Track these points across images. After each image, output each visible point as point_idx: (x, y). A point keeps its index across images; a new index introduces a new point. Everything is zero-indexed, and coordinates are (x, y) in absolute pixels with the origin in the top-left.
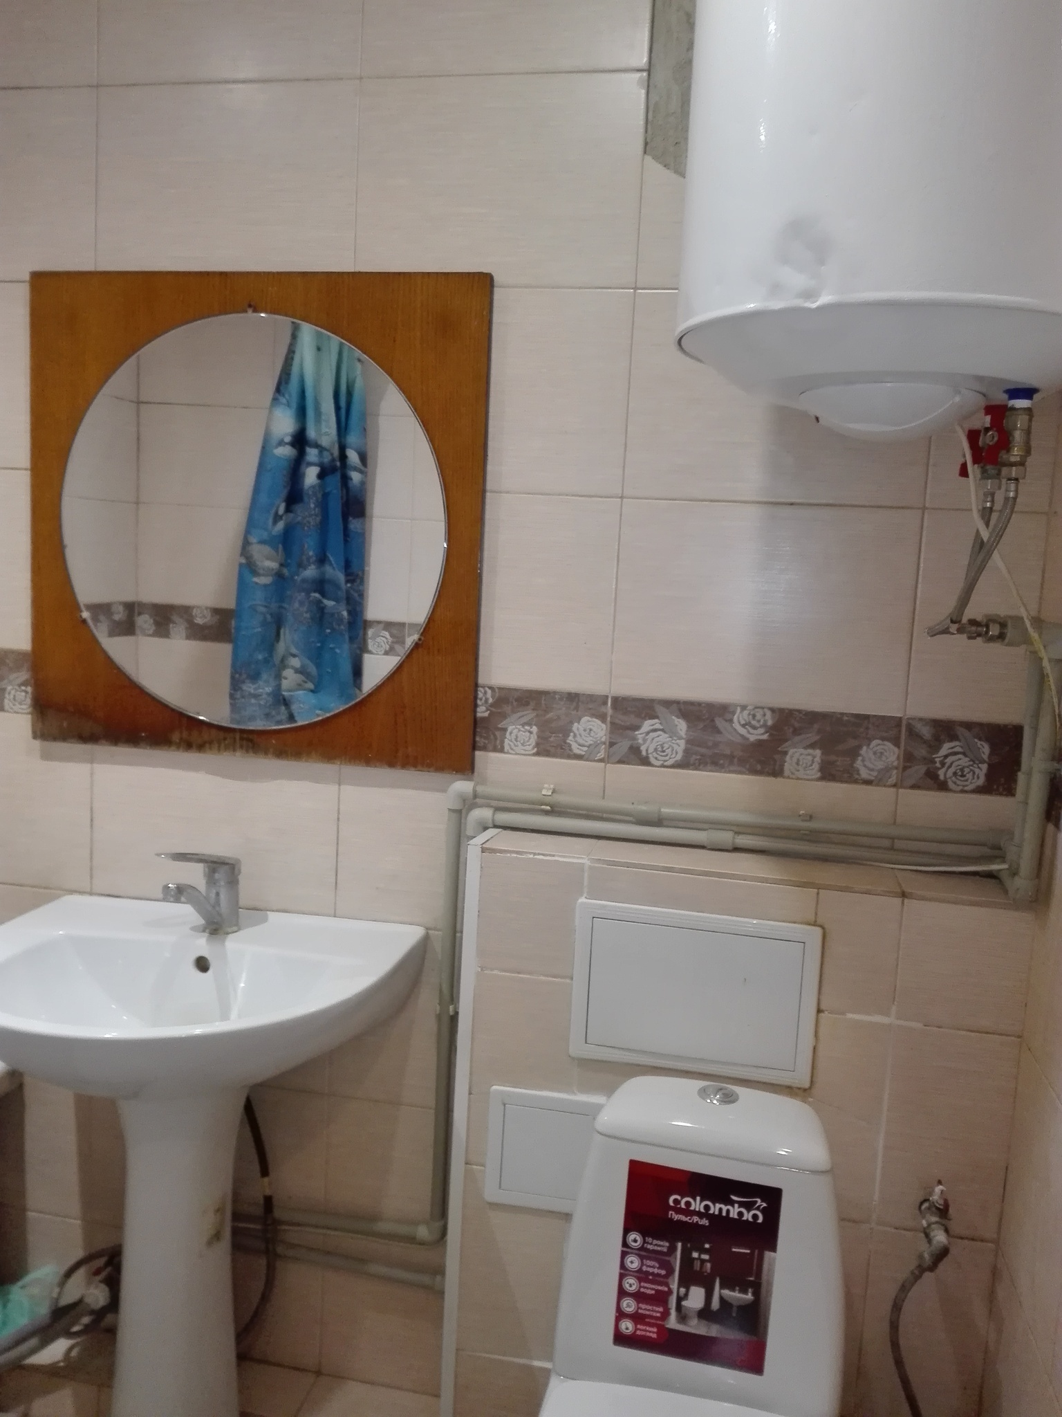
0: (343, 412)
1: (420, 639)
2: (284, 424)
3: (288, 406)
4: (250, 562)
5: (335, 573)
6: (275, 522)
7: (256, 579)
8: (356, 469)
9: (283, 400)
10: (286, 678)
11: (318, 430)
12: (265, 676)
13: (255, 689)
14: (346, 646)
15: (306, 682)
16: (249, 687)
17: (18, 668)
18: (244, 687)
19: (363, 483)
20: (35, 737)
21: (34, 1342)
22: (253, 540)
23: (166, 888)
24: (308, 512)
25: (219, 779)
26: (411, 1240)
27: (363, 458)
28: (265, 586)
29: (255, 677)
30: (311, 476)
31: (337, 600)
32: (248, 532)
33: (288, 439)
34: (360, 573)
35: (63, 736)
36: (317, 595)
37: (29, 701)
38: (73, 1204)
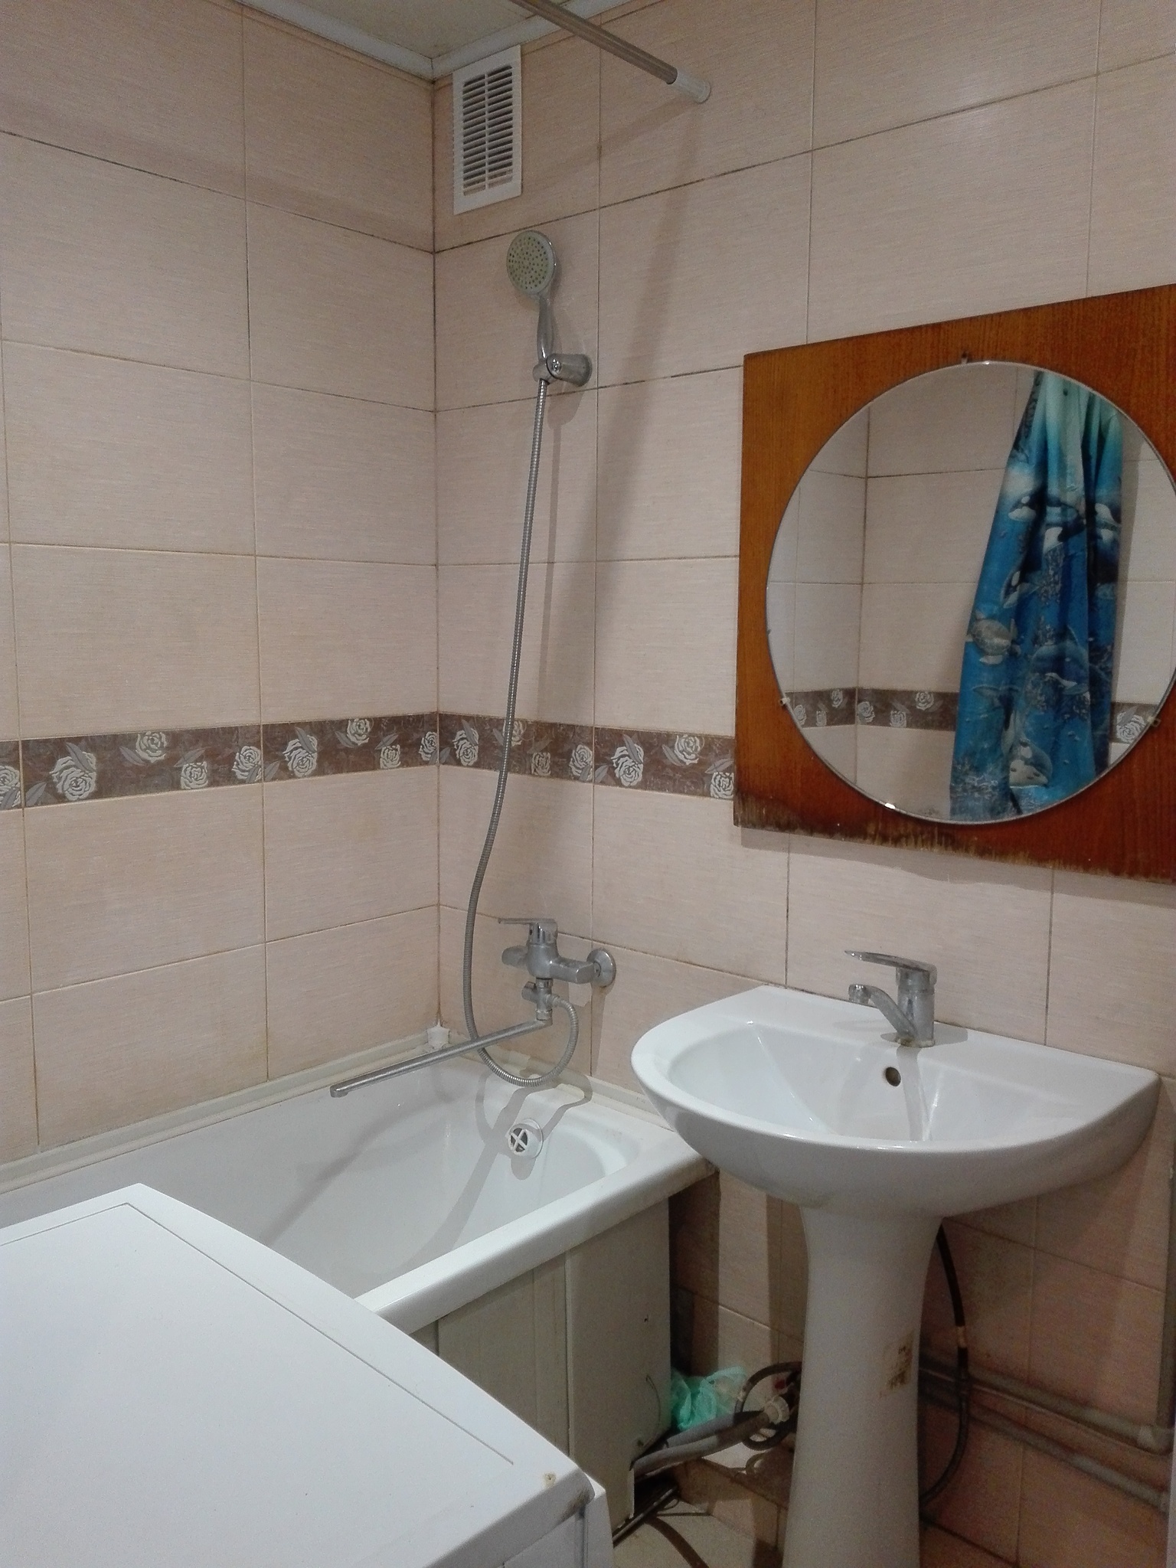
0: (1094, 461)
1: (1155, 722)
2: (1022, 482)
3: (1028, 462)
4: (978, 640)
5: (1078, 649)
6: (1007, 593)
7: (982, 660)
8: (1106, 526)
9: (1022, 457)
10: (1014, 770)
11: (1062, 485)
12: (990, 768)
13: (979, 782)
14: (1088, 732)
15: (1038, 775)
16: (973, 780)
17: (723, 753)
18: (967, 780)
19: (1115, 543)
20: (736, 823)
21: (713, 1439)
22: (981, 615)
23: (853, 988)
24: (1047, 581)
25: (914, 876)
26: (1133, 1442)
27: (1116, 513)
28: (994, 666)
29: (978, 769)
30: (1051, 538)
31: (1079, 680)
32: (976, 607)
33: (1025, 500)
34: (1109, 647)
35: (763, 823)
36: (1054, 675)
37: (732, 787)
38: (762, 1308)
